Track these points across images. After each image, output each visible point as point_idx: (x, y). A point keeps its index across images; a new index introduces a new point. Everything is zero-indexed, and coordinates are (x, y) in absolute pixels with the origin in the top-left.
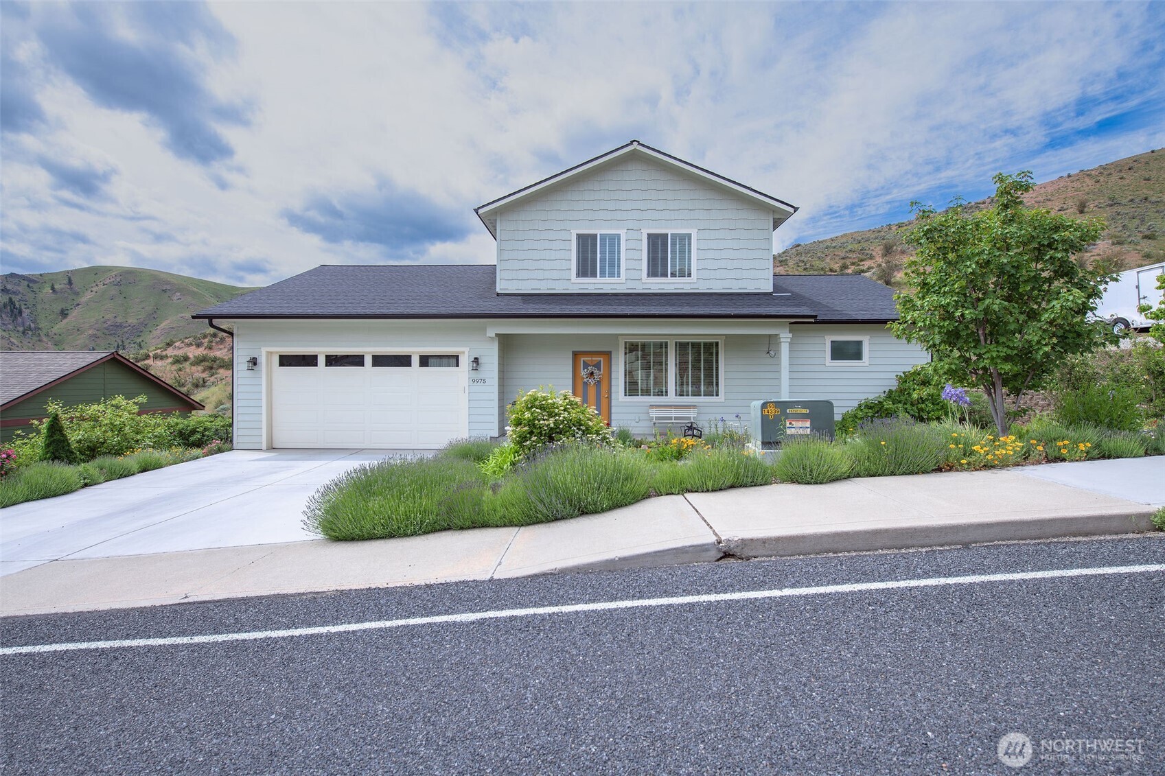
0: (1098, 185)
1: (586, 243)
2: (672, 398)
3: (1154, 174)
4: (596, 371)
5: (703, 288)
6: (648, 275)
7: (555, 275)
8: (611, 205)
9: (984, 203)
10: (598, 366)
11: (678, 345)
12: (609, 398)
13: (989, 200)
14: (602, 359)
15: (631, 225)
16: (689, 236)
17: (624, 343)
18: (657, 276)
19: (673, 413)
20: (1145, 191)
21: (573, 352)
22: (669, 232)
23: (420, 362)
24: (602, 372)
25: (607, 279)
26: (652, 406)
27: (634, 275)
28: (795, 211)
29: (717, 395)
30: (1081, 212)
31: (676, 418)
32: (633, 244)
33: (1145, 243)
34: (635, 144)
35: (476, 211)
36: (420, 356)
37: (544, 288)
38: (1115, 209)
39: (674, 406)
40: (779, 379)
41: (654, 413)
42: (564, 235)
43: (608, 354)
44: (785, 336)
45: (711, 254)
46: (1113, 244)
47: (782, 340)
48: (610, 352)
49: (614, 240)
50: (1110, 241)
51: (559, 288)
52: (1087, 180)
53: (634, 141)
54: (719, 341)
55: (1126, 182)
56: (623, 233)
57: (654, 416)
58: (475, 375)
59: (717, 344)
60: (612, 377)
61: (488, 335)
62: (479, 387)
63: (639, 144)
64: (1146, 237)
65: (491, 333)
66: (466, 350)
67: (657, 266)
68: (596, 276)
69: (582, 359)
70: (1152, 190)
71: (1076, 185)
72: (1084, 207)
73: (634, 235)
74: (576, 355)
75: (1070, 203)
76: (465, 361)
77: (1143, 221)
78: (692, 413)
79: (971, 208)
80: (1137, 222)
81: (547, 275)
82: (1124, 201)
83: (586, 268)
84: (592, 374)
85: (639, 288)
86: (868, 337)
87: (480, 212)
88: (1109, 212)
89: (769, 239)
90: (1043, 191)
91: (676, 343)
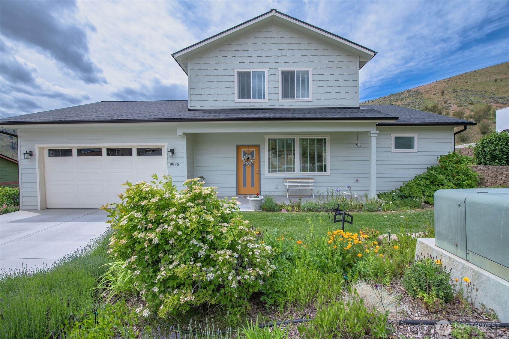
0: (448, 85)
1: (244, 77)
2: (298, 173)
3: (469, 81)
4: (250, 157)
5: (316, 104)
6: (283, 97)
7: (225, 97)
8: (259, 53)
9: (404, 92)
10: (252, 154)
11: (301, 140)
12: (259, 174)
13: (407, 91)
14: (254, 150)
15: (271, 65)
16: (308, 72)
17: (268, 140)
18: (288, 98)
19: (299, 183)
20: (466, 87)
21: (236, 145)
22: (296, 70)
23: (137, 153)
24: (254, 158)
25: (257, 100)
26: (286, 179)
27: (273, 97)
28: (375, 55)
29: (325, 171)
30: (443, 95)
31: (301, 186)
32: (273, 77)
33: (470, 106)
34: (274, 11)
35: (173, 55)
36: (137, 148)
37: (218, 105)
38: (456, 93)
39: (300, 178)
40: (370, 160)
41: (287, 183)
42: (230, 72)
43: (258, 147)
44: (374, 132)
45: (321, 84)
46: (458, 106)
47: (372, 135)
48: (260, 145)
49: (261, 75)
50: (457, 105)
51: (228, 105)
52: (443, 83)
53: (273, 10)
54: (327, 138)
55: (459, 84)
56: (266, 71)
57: (287, 185)
58: (171, 160)
59: (325, 139)
60: (261, 161)
61: (178, 134)
62: (175, 168)
63: (276, 12)
64: (470, 104)
65: (180, 132)
66: (166, 144)
67: (288, 92)
68: (250, 98)
69: (242, 150)
70: (469, 86)
71: (439, 85)
72: (444, 93)
73: (273, 72)
74: (238, 147)
75: (438, 92)
76: (165, 151)
77: (467, 98)
78: (311, 183)
79: (400, 94)
80: (465, 98)
81: (220, 97)
82: (458, 91)
83: (244, 93)
84: (248, 159)
85: (277, 105)
86: (417, 135)
87: (176, 56)
88: (453, 95)
89: (357, 74)
90: (427, 87)
91: (300, 139)
